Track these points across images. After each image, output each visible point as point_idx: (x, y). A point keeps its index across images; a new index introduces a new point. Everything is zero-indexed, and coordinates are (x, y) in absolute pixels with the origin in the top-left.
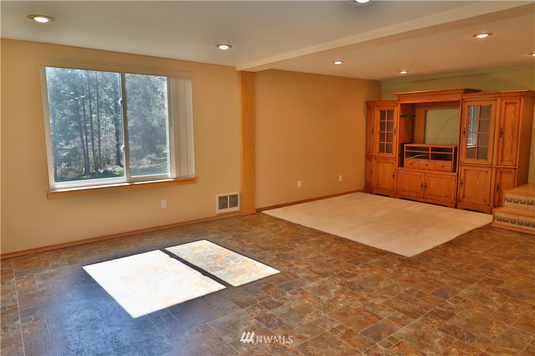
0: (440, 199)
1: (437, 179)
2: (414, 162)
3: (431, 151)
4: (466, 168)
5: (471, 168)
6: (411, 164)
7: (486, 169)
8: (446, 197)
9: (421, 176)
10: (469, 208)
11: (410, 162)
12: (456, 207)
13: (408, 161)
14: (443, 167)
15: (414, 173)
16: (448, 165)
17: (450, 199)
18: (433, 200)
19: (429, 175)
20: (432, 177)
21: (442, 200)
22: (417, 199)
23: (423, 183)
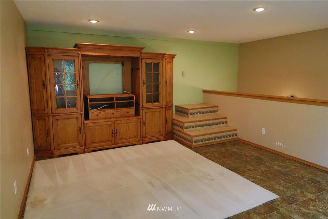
0: (129, 140)
1: (126, 124)
2: (100, 113)
3: (116, 100)
4: (146, 111)
5: (150, 110)
6: (98, 115)
7: (159, 110)
8: (134, 137)
9: (111, 125)
10: (151, 141)
11: (96, 113)
12: (143, 144)
13: (93, 113)
14: (128, 113)
15: (104, 123)
16: (132, 111)
17: (137, 138)
18: (124, 143)
19: (118, 122)
20: (122, 124)
21: (131, 141)
22: (108, 147)
23: (114, 131)
